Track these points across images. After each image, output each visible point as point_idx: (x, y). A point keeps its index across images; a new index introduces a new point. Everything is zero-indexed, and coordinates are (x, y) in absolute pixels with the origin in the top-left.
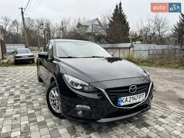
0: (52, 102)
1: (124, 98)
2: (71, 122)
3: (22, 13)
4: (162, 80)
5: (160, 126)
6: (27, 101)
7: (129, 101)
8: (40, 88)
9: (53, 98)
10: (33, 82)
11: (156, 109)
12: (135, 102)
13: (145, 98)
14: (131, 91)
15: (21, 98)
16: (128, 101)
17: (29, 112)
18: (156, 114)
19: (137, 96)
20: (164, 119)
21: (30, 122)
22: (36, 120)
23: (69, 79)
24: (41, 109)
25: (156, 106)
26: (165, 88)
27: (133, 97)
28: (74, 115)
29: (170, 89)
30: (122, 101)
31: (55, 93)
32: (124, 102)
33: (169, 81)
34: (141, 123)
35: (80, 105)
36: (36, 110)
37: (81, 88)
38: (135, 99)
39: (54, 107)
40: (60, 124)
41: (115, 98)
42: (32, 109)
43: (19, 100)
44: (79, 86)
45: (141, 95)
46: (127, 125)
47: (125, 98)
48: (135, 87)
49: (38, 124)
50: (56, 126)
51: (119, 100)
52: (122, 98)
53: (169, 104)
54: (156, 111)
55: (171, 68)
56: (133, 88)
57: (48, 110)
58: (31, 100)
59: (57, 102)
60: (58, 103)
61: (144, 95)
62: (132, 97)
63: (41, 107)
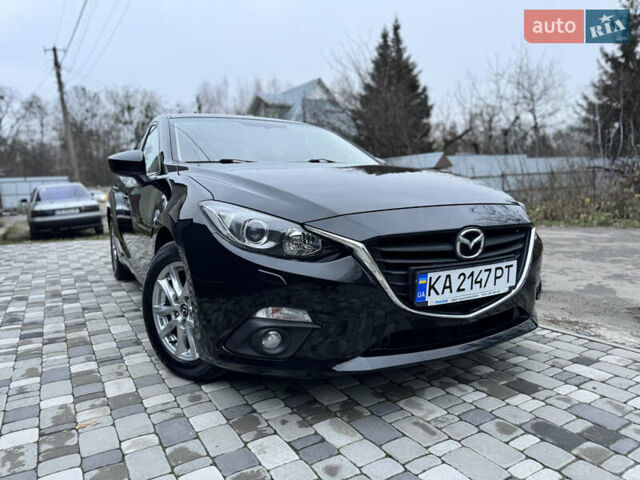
0: (162, 324)
1: (437, 277)
2: (238, 391)
3: (57, 65)
4: (560, 260)
5: (580, 389)
6: (70, 336)
7: (459, 290)
8: (122, 297)
9: (165, 308)
10: (97, 282)
11: (554, 340)
12: (480, 296)
13: (517, 281)
14: (465, 249)
15: (46, 329)
16: (455, 288)
17: (75, 369)
18: (557, 353)
19: (486, 270)
20: (588, 365)
21: (77, 400)
22: (104, 391)
23: (226, 216)
24: (122, 358)
25: (553, 331)
26: (574, 280)
27: (472, 274)
28: (248, 352)
29: (593, 282)
30: (432, 287)
31: (171, 288)
32: (437, 293)
33: (584, 259)
34: (504, 382)
35: (270, 309)
36: (101, 362)
37: (271, 244)
38: (480, 282)
39: (173, 343)
40: (196, 399)
41: (405, 278)
42: (89, 360)
43: (41, 335)
44: (265, 239)
45: (501, 268)
46: (451, 390)
47: (444, 274)
48: (477, 234)
49: (108, 405)
50: (179, 406)
51: (422, 282)
52: (429, 275)
53: (596, 324)
54: (555, 343)
55: (585, 226)
56: (471, 241)
57: (148, 359)
58: (84, 333)
59: (180, 319)
60: (186, 323)
61: (514, 270)
62: (467, 276)
63: (124, 351)
